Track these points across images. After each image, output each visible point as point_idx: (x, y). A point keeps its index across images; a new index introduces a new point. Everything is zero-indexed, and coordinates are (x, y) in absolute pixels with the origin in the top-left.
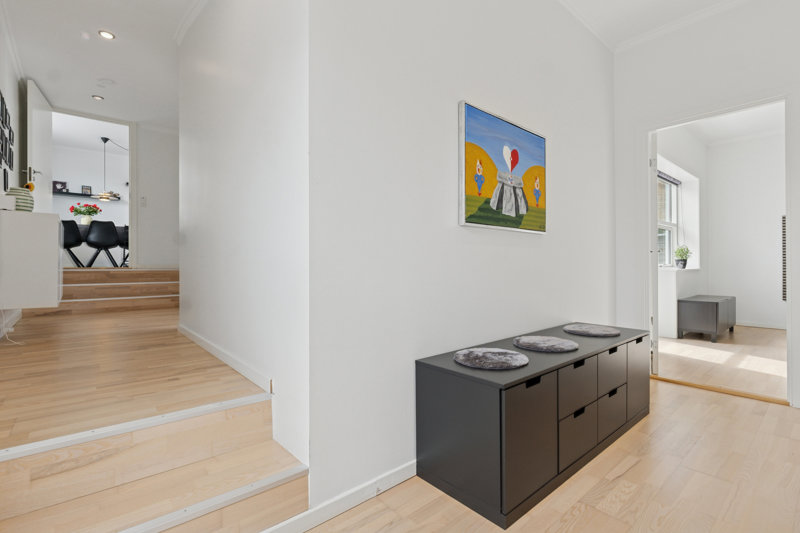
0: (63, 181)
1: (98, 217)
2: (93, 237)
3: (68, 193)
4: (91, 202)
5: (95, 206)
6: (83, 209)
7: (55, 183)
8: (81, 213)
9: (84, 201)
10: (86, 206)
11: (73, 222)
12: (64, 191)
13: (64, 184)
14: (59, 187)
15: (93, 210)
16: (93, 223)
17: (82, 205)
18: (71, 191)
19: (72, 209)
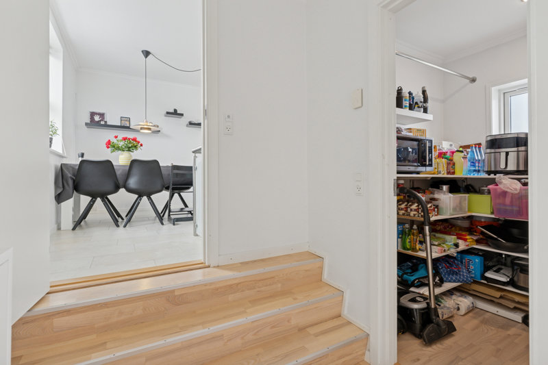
0: (101, 111)
1: (139, 155)
2: (132, 182)
3: (107, 126)
4: (130, 135)
5: (135, 140)
6: (121, 144)
7: (93, 114)
8: (118, 149)
9: (122, 134)
10: (125, 139)
11: (108, 163)
12: (102, 123)
13: (102, 115)
14: (97, 118)
15: (132, 145)
16: (134, 162)
17: (120, 138)
18: (109, 123)
19: (109, 144)
